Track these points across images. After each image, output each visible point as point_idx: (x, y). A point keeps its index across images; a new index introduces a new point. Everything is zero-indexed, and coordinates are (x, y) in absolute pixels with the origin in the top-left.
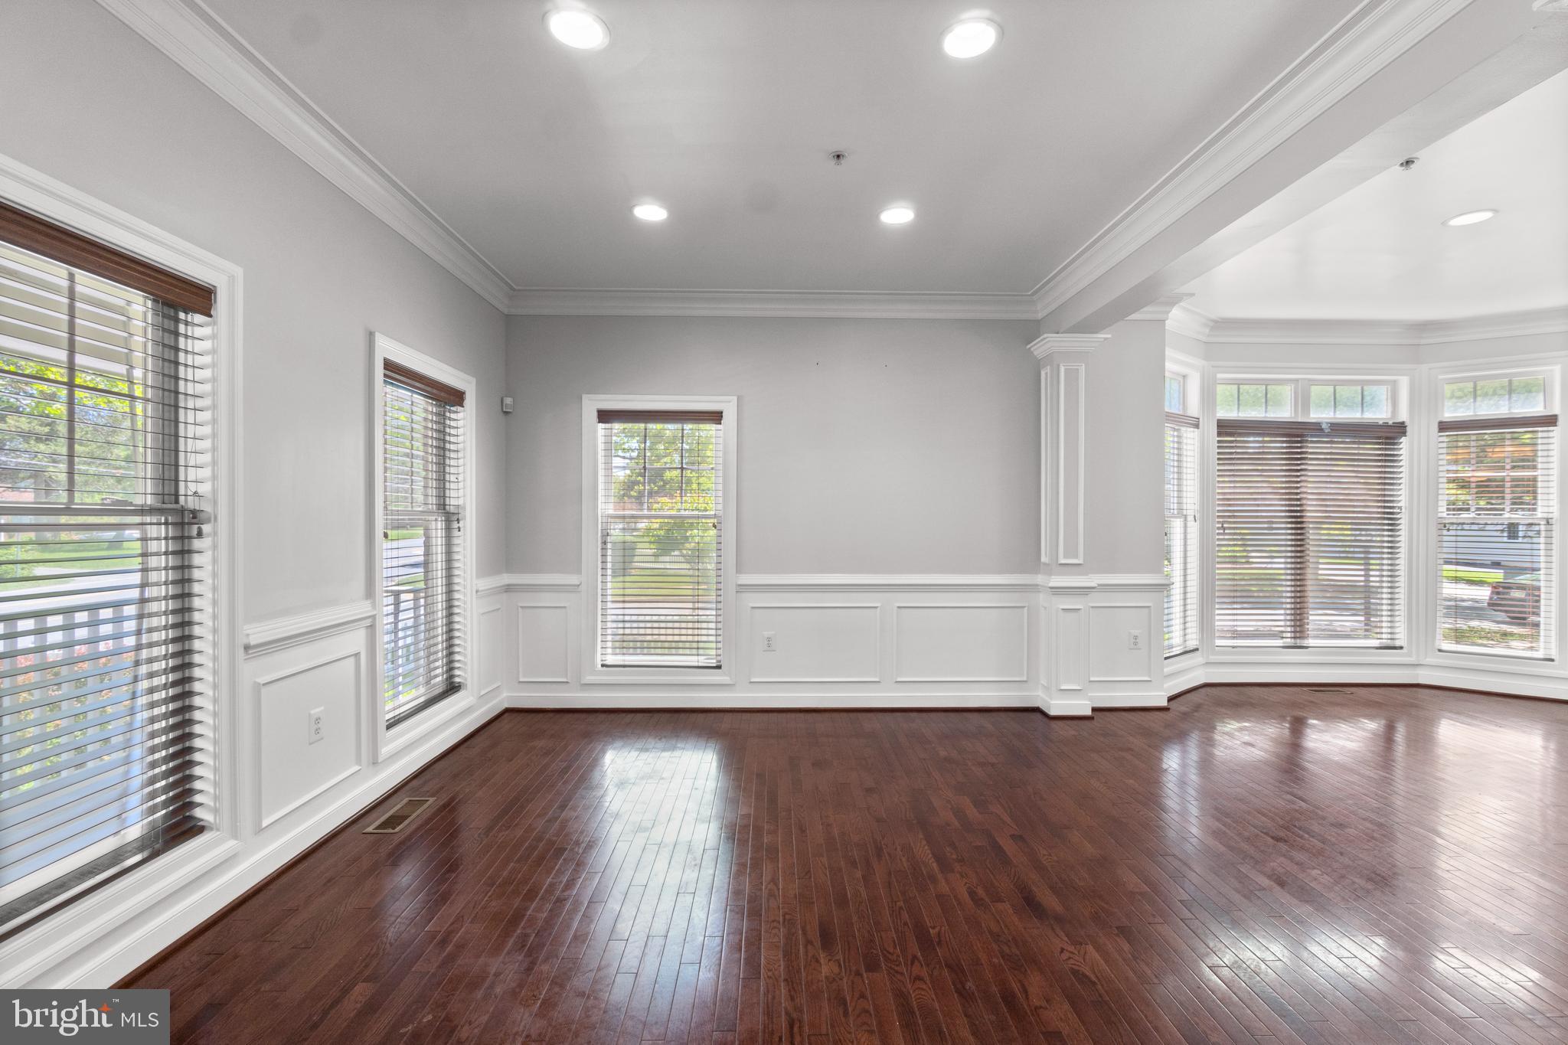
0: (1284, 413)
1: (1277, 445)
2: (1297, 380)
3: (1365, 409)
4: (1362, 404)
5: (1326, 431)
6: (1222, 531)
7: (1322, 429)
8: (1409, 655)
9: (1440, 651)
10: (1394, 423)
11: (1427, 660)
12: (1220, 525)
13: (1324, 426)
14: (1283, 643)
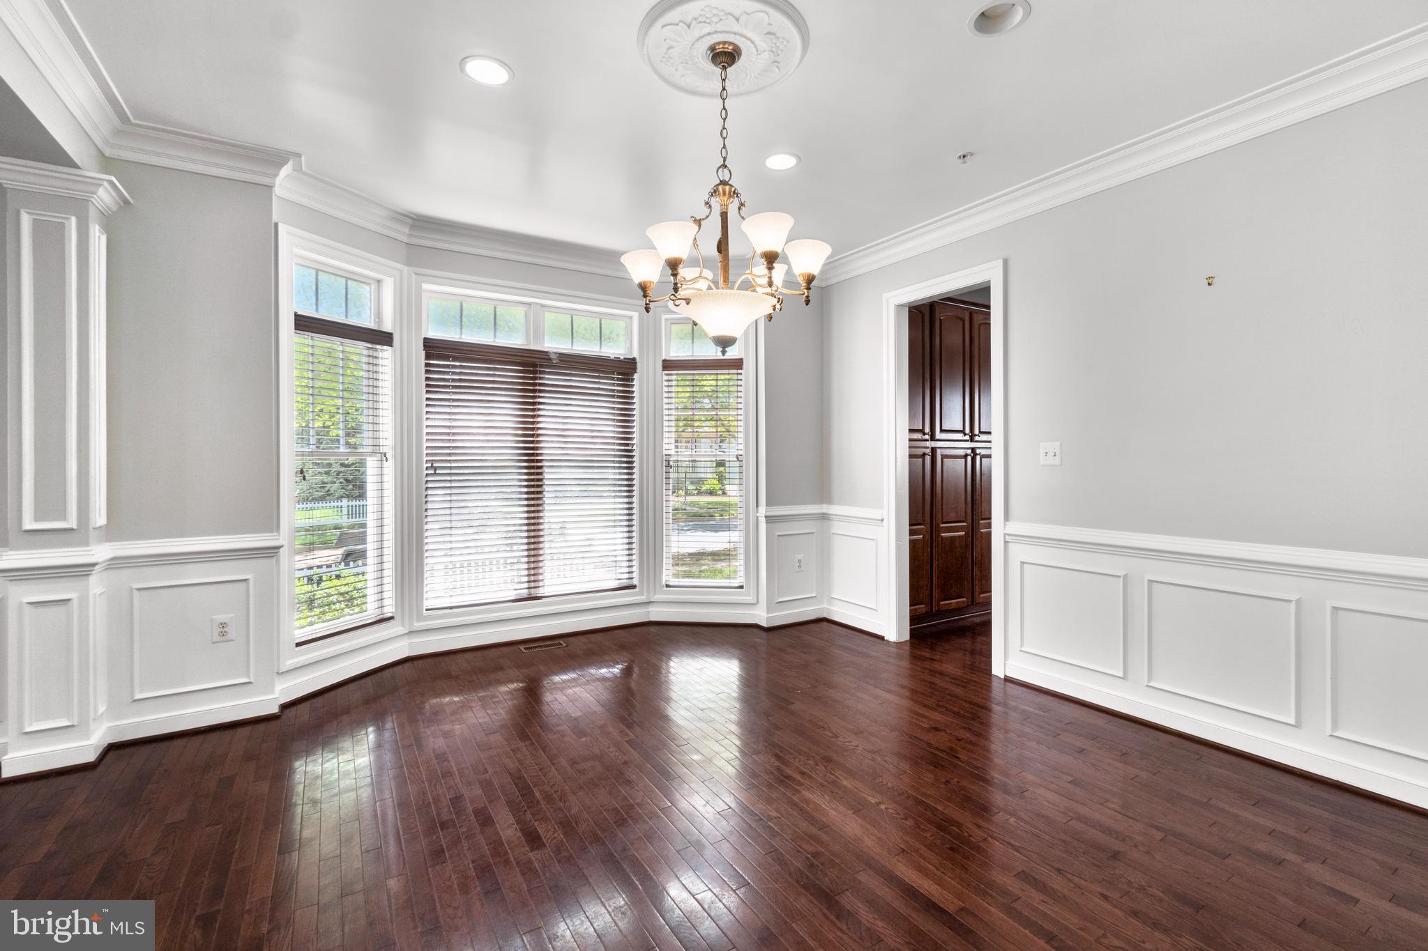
0: (516, 340)
1: (507, 374)
2: (530, 304)
3: (603, 343)
4: (601, 338)
5: (555, 362)
6: (433, 472)
7: (550, 359)
8: (641, 593)
9: (668, 586)
10: (624, 358)
11: (656, 596)
12: (430, 465)
13: (553, 356)
14: (516, 595)
